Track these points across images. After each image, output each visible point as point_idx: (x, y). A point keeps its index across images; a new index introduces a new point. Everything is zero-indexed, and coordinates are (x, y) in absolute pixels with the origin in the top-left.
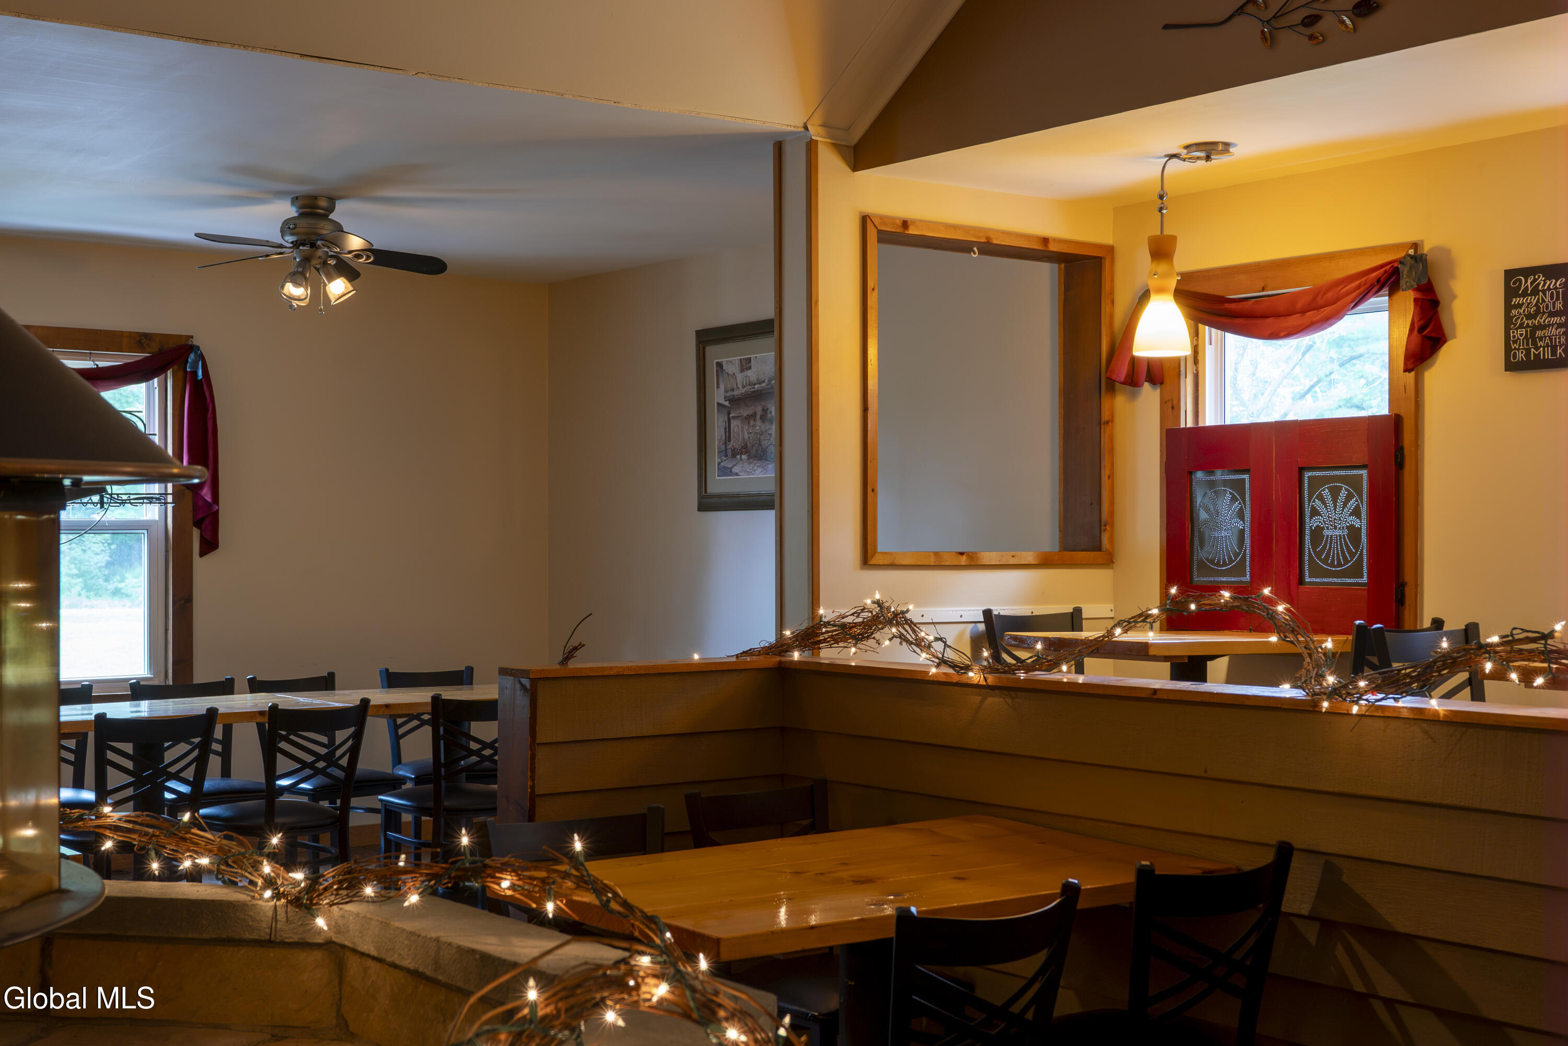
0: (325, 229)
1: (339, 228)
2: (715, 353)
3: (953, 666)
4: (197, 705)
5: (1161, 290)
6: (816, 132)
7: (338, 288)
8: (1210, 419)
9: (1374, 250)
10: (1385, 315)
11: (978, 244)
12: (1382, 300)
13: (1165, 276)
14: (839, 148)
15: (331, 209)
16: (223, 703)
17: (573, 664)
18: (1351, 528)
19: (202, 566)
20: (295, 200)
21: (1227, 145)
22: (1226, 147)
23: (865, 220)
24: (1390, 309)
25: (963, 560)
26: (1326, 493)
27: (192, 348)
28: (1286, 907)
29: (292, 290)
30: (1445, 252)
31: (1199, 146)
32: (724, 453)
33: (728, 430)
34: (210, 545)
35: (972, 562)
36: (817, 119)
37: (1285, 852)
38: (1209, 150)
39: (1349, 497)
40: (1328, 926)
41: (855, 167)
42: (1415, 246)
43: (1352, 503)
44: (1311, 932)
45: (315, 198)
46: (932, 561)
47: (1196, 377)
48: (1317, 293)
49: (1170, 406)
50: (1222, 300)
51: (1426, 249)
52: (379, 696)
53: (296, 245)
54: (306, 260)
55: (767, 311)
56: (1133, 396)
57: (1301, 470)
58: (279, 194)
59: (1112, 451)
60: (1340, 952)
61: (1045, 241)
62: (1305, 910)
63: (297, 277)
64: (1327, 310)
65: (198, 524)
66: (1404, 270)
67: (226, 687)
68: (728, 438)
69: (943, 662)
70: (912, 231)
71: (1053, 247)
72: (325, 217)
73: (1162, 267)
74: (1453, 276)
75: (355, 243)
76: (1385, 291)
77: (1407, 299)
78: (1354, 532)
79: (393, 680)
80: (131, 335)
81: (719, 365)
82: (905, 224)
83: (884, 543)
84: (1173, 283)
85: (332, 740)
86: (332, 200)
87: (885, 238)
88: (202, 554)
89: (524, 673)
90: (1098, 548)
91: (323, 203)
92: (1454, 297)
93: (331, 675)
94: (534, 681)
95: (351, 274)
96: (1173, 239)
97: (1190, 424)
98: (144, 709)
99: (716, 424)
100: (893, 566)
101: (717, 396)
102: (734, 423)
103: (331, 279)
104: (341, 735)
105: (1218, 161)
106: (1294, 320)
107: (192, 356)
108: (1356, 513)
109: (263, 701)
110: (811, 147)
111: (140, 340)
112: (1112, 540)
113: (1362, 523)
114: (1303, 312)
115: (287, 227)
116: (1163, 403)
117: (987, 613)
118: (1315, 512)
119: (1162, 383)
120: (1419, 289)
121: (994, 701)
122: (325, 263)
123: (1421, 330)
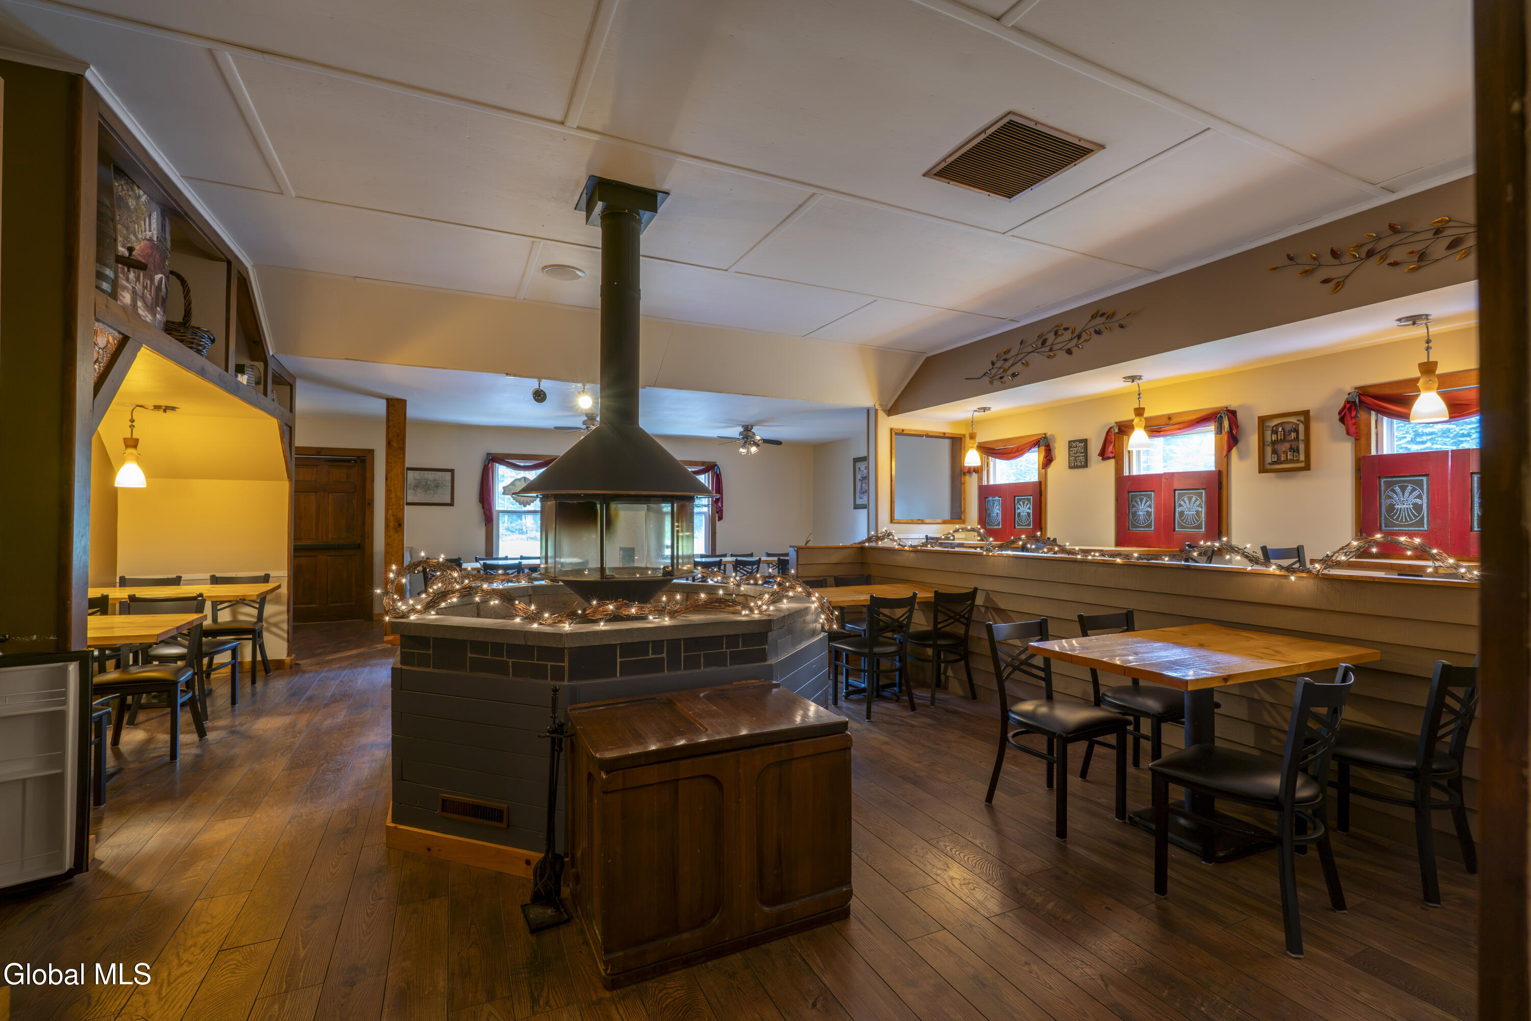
0: (750, 434)
1: (754, 434)
2: (858, 465)
3: (902, 546)
4: (718, 559)
5: (972, 448)
6: (877, 407)
7: (754, 449)
8: (992, 482)
9: (1034, 435)
10: (1037, 453)
11: (925, 435)
12: (1036, 449)
13: (973, 443)
14: (884, 410)
15: (752, 429)
16: (724, 559)
17: (808, 545)
18: (1028, 513)
19: (718, 524)
20: (743, 426)
21: (989, 408)
22: (989, 409)
23: (891, 430)
24: (1039, 451)
25: (920, 522)
26: (1021, 503)
27: (716, 465)
28: (976, 603)
29: (741, 450)
30: (1053, 436)
31: (981, 408)
32: (860, 493)
33: (862, 486)
34: (720, 518)
35: (922, 522)
36: (878, 403)
37: (976, 590)
38: (984, 409)
39: (1027, 504)
40: (987, 608)
41: (889, 415)
42: (1045, 434)
43: (1028, 506)
44: (983, 610)
45: (747, 426)
46: (911, 522)
47: (988, 471)
48: (1019, 447)
49: (980, 479)
50: (993, 449)
51: (1048, 435)
52: (764, 558)
53: (743, 438)
54: (745, 442)
55: (865, 454)
56: (970, 476)
57: (1015, 497)
58: (739, 425)
59: (965, 492)
60: (989, 614)
61: (944, 433)
62: (981, 604)
63: (743, 446)
64: (1021, 452)
65: (718, 513)
66: (1041, 441)
67: (725, 556)
68: (862, 488)
69: (899, 545)
70: (905, 432)
71: (946, 435)
72: (750, 431)
73: (972, 441)
74: (1055, 442)
75: (758, 438)
76: (1037, 446)
77: (1043, 448)
78: (1029, 514)
79: (769, 555)
80: (700, 462)
81: (859, 468)
82: (903, 430)
83: (896, 517)
84: (975, 445)
85: (752, 568)
86: (752, 426)
87: (897, 434)
88: (719, 521)
89: (796, 547)
90: (961, 519)
91: (750, 427)
92: (1055, 448)
93: (752, 553)
94: (798, 549)
95: (756, 444)
96: (976, 433)
97: (986, 484)
98: (704, 560)
99: (858, 484)
100: (899, 523)
101: (859, 477)
102: (864, 484)
103: (752, 447)
104: (755, 567)
105: (987, 412)
106: (1012, 455)
107: (716, 468)
108: (1029, 508)
109: (734, 559)
110: (876, 411)
111: (703, 463)
112: (964, 516)
113: (1031, 511)
114: (1015, 453)
115: (741, 434)
116: (978, 478)
117: (927, 536)
118: (1018, 508)
119: (978, 472)
120: (1045, 446)
121: (912, 555)
122: (750, 443)
123: (1046, 457)
